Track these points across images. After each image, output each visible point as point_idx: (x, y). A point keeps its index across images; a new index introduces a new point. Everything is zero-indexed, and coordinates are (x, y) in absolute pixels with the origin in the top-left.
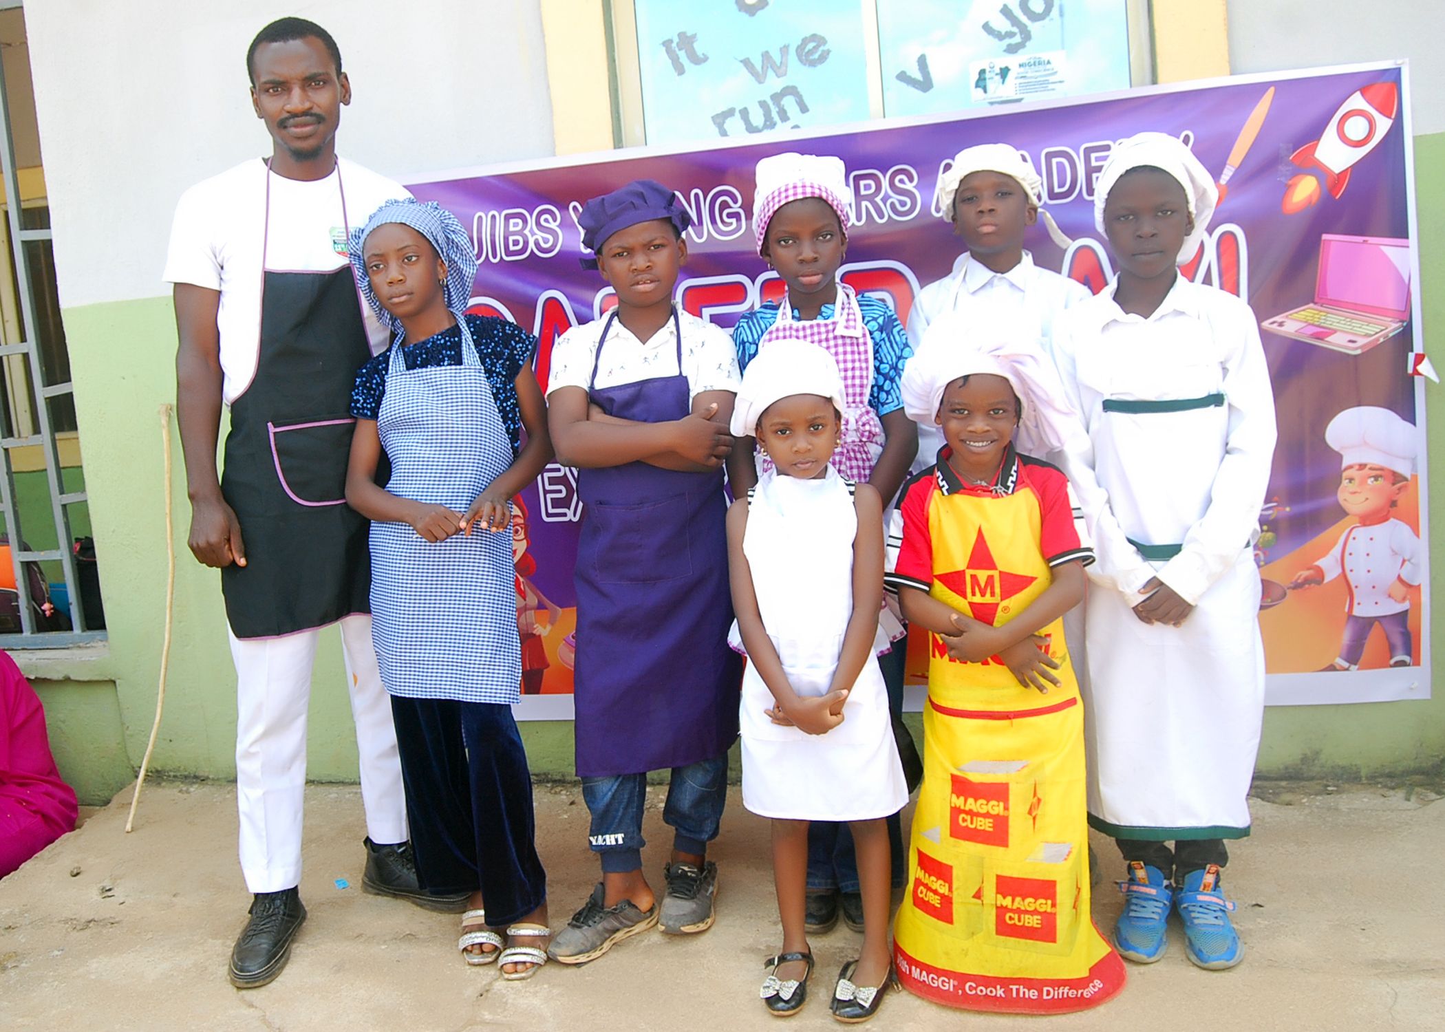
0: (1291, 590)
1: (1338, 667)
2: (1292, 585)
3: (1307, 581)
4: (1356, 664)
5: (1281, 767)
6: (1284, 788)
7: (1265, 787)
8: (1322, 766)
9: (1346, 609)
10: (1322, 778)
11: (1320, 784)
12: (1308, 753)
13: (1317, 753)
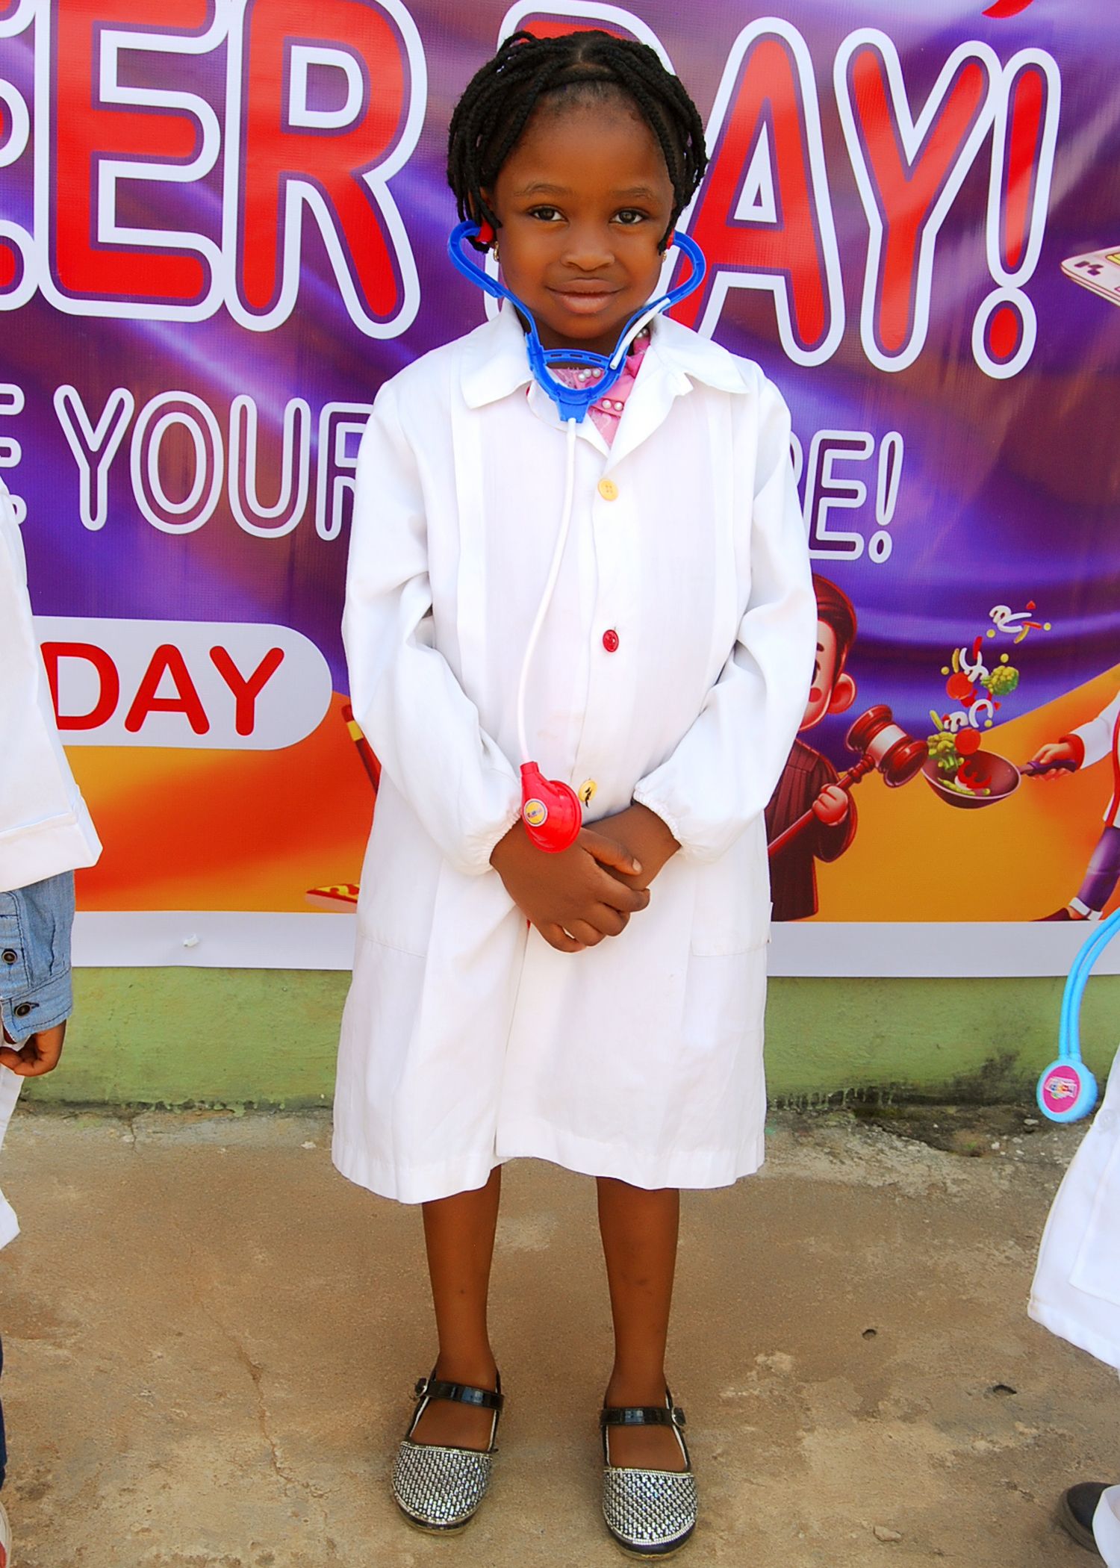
0: (1025, 775)
1: (1072, 914)
2: (1030, 767)
3: (1058, 762)
4: (1099, 910)
5: (951, 1080)
6: (953, 1118)
7: (925, 1118)
8: (1014, 1081)
9: (1105, 818)
10: (1010, 1102)
11: (1008, 1110)
12: (997, 1057)
13: (1009, 1059)
